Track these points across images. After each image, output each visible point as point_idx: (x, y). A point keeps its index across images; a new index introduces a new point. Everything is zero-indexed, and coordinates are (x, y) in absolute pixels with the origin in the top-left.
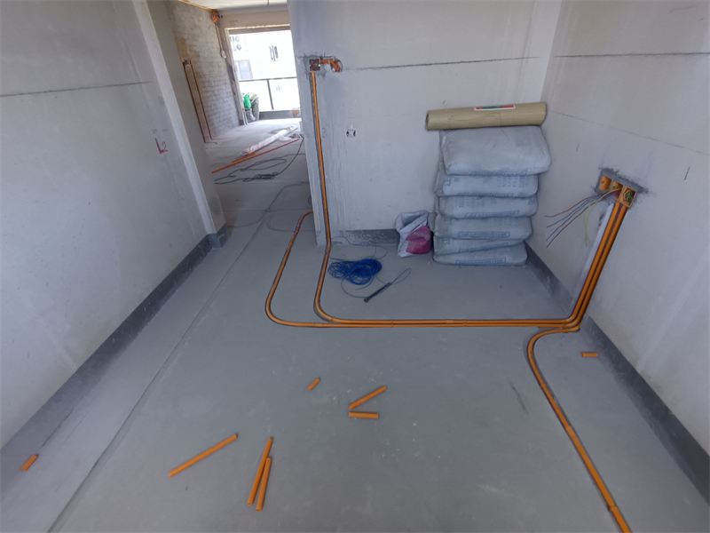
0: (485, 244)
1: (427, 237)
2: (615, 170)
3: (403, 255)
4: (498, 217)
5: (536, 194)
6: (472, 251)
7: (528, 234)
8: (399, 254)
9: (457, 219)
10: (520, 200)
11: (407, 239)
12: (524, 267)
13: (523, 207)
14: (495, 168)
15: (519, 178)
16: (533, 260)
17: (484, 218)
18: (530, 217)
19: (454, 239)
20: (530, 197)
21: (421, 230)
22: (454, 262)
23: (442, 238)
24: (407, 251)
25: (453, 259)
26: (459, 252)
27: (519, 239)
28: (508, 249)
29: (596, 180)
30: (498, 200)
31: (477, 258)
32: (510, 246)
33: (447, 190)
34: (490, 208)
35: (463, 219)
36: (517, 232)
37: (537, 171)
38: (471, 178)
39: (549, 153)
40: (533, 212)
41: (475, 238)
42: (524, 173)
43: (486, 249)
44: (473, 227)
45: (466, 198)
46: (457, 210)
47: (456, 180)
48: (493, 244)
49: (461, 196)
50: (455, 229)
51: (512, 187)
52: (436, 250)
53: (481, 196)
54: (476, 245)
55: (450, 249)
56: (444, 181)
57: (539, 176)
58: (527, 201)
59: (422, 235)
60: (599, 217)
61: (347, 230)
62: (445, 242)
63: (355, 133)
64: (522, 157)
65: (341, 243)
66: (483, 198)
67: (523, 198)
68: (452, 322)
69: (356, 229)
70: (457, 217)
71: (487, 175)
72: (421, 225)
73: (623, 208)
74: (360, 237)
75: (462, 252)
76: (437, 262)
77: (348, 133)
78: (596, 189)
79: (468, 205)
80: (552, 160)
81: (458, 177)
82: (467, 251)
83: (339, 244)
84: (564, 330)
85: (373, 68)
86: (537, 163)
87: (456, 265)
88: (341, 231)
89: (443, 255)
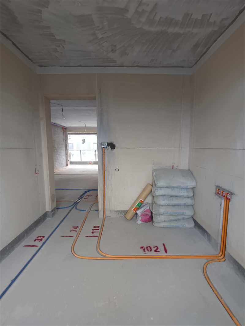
0: (176, 218)
1: (150, 214)
2: (221, 186)
3: (139, 223)
4: (179, 205)
5: (193, 196)
6: (170, 221)
7: (193, 213)
8: (137, 222)
9: (162, 206)
10: (187, 198)
11: (142, 215)
12: (194, 229)
13: (189, 201)
14: (175, 185)
15: (185, 189)
16: (197, 225)
17: (174, 206)
18: (192, 206)
19: (162, 215)
20: (191, 197)
21: (147, 211)
22: (163, 226)
23: (156, 214)
24: (141, 221)
25: (162, 225)
26: (164, 221)
27: (189, 216)
28: (186, 220)
29: (215, 190)
30: (178, 198)
31: (173, 224)
32: (186, 219)
33: (157, 193)
34: (175, 201)
35: (165, 206)
36: (188, 212)
37: (192, 187)
38: (166, 189)
39: (196, 180)
40: (193, 204)
41: (170, 215)
42: (187, 187)
43: (176, 220)
44: (170, 210)
45: (165, 197)
46: (162, 202)
47: (160, 189)
48: (179, 218)
49: (163, 196)
50: (162, 210)
51: (183, 193)
52: (154, 220)
53: (171, 196)
54: (171, 218)
55: (160, 220)
56: (156, 190)
57: (193, 188)
58: (190, 199)
59: (147, 213)
60: (220, 205)
61: (113, 210)
62: (158, 216)
63: (118, 170)
64: (185, 181)
65: (110, 216)
66: (172, 197)
67: (188, 197)
68: (165, 256)
69: (117, 210)
70: (162, 205)
71: (173, 188)
72: (146, 209)
73: (228, 201)
74: (119, 214)
75: (166, 221)
76: (155, 226)
77: (116, 170)
78: (216, 194)
79: (166, 200)
80: (197, 183)
81: (161, 188)
82: (168, 221)
83: (109, 217)
84: (219, 261)
85: (127, 148)
86: (191, 184)
87: (164, 227)
88: (110, 211)
89: (157, 223)
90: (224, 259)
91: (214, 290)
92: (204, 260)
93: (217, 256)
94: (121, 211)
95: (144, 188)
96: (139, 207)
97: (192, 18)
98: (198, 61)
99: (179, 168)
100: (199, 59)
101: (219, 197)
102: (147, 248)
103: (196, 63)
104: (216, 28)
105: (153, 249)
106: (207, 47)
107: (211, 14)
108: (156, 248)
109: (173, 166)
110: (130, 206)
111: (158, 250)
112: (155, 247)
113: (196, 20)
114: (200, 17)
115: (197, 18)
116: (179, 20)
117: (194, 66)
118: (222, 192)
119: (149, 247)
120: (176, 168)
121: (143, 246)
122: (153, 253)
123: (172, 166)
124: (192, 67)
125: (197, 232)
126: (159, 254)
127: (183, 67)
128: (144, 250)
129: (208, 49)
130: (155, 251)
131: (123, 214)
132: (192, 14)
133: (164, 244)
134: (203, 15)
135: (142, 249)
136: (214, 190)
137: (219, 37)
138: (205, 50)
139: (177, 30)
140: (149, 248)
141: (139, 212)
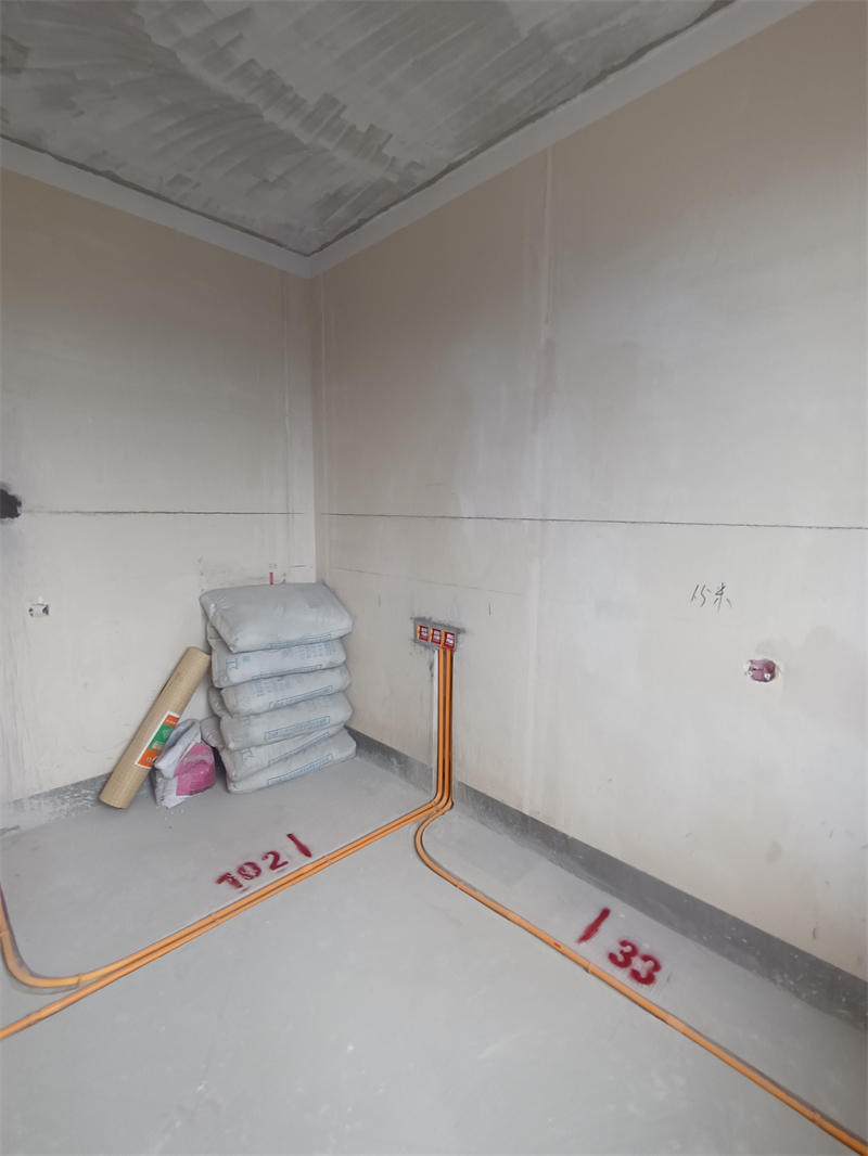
0: (303, 742)
1: (210, 759)
2: (427, 617)
3: (173, 804)
4: (309, 699)
5: (344, 662)
6: (287, 758)
7: (350, 713)
8: (164, 803)
9: (257, 715)
10: (329, 672)
11: (178, 773)
12: (357, 759)
13: (335, 680)
14: (294, 636)
15: (323, 644)
16: (366, 744)
17: (293, 705)
18: (344, 691)
19: (258, 746)
20: (340, 666)
21: (195, 750)
22: (265, 784)
23: (239, 750)
24: (177, 794)
25: (261, 780)
26: (269, 766)
27: (338, 724)
28: (330, 741)
29: (412, 630)
30: (304, 676)
31: (296, 766)
32: (331, 737)
33: (235, 675)
34: (298, 689)
35: (266, 712)
36: (338, 714)
37: (340, 634)
38: (265, 653)
39: (348, 612)
40: (348, 683)
41: (287, 737)
42: (328, 637)
43: (303, 750)
44: (283, 722)
45: (263, 682)
46: (255, 701)
47: (245, 659)
48: (311, 738)
49: (255, 680)
50: (258, 730)
51: (319, 658)
52: (233, 774)
53: (282, 676)
54: (290, 746)
55: (254, 766)
56: (227, 664)
57: (343, 638)
58: (337, 671)
59: (199, 757)
60: (428, 668)
61: (31, 793)
62: (245, 756)
63: (46, 610)
64: (320, 619)
65: (17, 828)
66: (286, 678)
67: (332, 668)
68: (311, 867)
69: (54, 787)
70: (257, 711)
71: (287, 647)
72: (193, 744)
73: (448, 653)
74: (64, 801)
75: (274, 763)
76: (236, 794)
77: (31, 610)
78: (415, 640)
79: (269, 692)
80: (354, 618)
81: (247, 654)
82: (281, 760)
83: (14, 832)
84: (440, 813)
85: (82, 513)
86: (338, 625)
87: (269, 786)
88: (16, 802)
89: (246, 778)
90: (450, 804)
91: (456, 882)
92: (411, 828)
93: (432, 803)
94: (76, 785)
95: (172, 667)
96: (165, 743)
97: (343, 115)
98: (327, 245)
99: (289, 580)
100: (333, 242)
101: (426, 647)
102: (241, 870)
103: (321, 249)
104: (394, 179)
105: (264, 865)
106: (361, 216)
107: (391, 136)
108: (271, 857)
109: (271, 574)
110: (116, 753)
111: (280, 863)
112: (266, 857)
113: (352, 129)
114: (362, 128)
115: (355, 126)
116: (304, 101)
117: (313, 253)
118: (431, 632)
119: (249, 864)
120: (282, 580)
121: (223, 871)
122: (269, 877)
123: (269, 575)
124: (308, 255)
125: (368, 765)
126: (288, 870)
127: (279, 245)
128: (235, 883)
129: (362, 222)
130: (274, 866)
131: (86, 795)
132: (344, 107)
133: (291, 836)
134: (371, 126)
135: (225, 884)
136: (409, 629)
137: (395, 203)
138: (354, 221)
139: (291, 125)
140: (248, 869)
141: (167, 764)
